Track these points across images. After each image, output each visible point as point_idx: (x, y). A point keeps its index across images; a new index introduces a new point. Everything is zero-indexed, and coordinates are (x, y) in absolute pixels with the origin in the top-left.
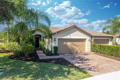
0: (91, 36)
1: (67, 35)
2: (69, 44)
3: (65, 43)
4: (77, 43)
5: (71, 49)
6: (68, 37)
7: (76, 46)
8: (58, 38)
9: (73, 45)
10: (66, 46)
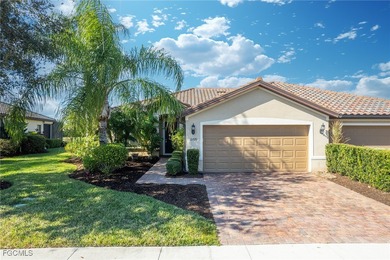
0: (331, 117)
1: (233, 115)
2: (243, 142)
3: (228, 139)
4: (272, 141)
5: (252, 161)
6: (239, 120)
7: (271, 149)
8: (202, 124)
9: (257, 148)
10: (234, 148)
